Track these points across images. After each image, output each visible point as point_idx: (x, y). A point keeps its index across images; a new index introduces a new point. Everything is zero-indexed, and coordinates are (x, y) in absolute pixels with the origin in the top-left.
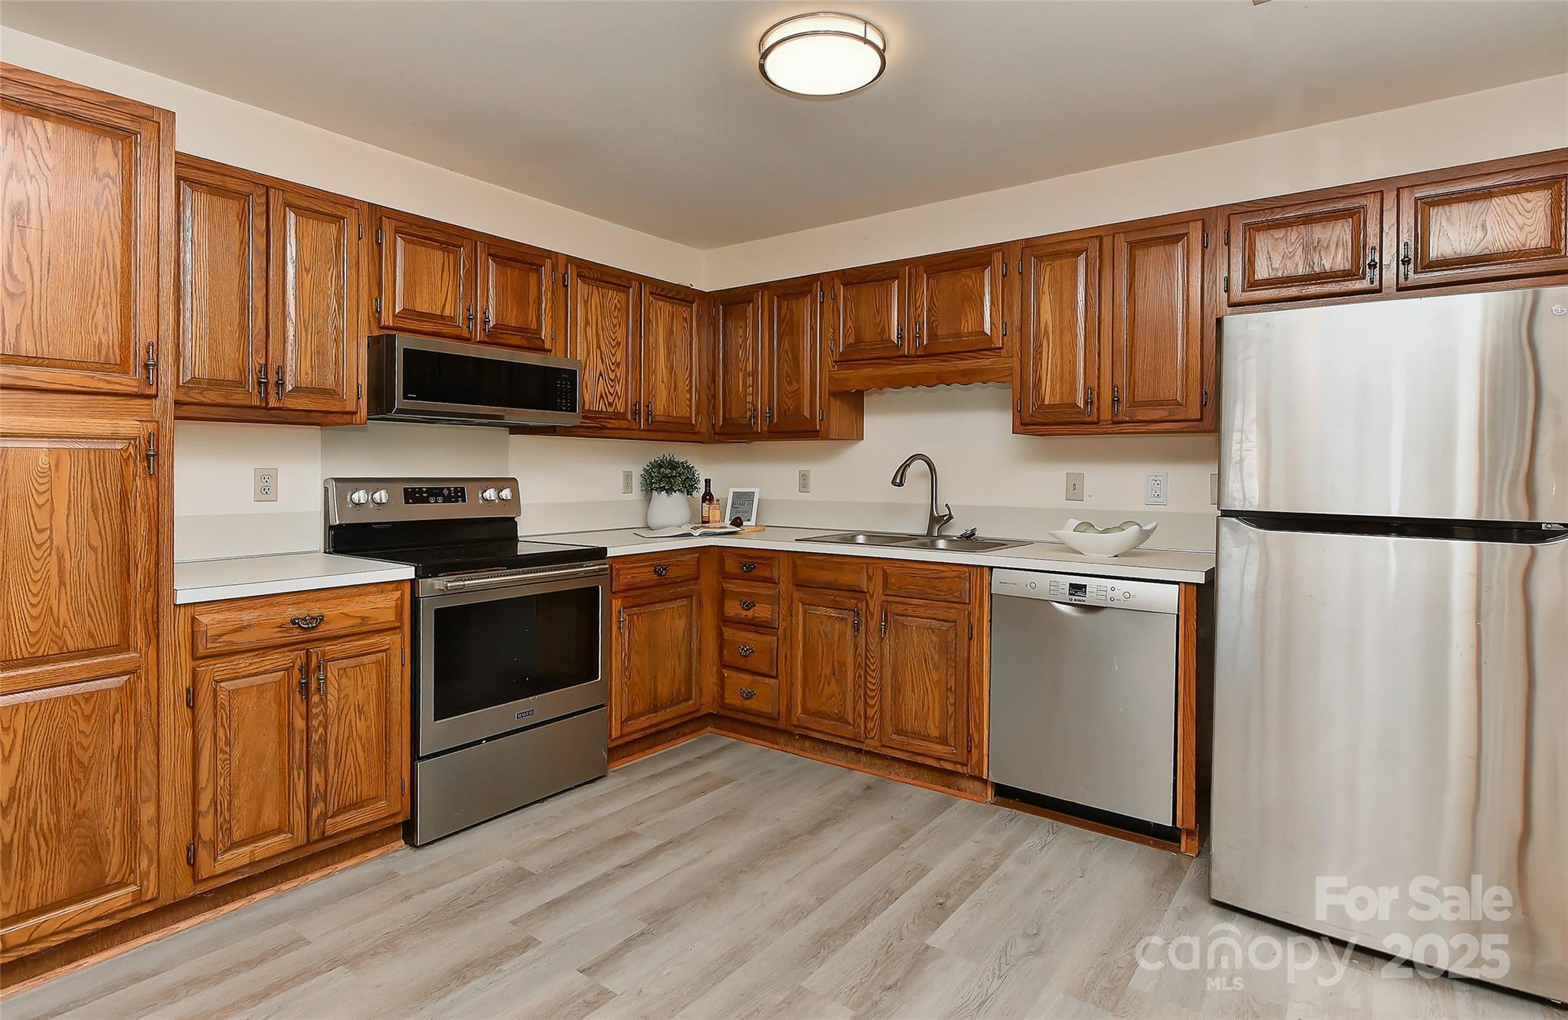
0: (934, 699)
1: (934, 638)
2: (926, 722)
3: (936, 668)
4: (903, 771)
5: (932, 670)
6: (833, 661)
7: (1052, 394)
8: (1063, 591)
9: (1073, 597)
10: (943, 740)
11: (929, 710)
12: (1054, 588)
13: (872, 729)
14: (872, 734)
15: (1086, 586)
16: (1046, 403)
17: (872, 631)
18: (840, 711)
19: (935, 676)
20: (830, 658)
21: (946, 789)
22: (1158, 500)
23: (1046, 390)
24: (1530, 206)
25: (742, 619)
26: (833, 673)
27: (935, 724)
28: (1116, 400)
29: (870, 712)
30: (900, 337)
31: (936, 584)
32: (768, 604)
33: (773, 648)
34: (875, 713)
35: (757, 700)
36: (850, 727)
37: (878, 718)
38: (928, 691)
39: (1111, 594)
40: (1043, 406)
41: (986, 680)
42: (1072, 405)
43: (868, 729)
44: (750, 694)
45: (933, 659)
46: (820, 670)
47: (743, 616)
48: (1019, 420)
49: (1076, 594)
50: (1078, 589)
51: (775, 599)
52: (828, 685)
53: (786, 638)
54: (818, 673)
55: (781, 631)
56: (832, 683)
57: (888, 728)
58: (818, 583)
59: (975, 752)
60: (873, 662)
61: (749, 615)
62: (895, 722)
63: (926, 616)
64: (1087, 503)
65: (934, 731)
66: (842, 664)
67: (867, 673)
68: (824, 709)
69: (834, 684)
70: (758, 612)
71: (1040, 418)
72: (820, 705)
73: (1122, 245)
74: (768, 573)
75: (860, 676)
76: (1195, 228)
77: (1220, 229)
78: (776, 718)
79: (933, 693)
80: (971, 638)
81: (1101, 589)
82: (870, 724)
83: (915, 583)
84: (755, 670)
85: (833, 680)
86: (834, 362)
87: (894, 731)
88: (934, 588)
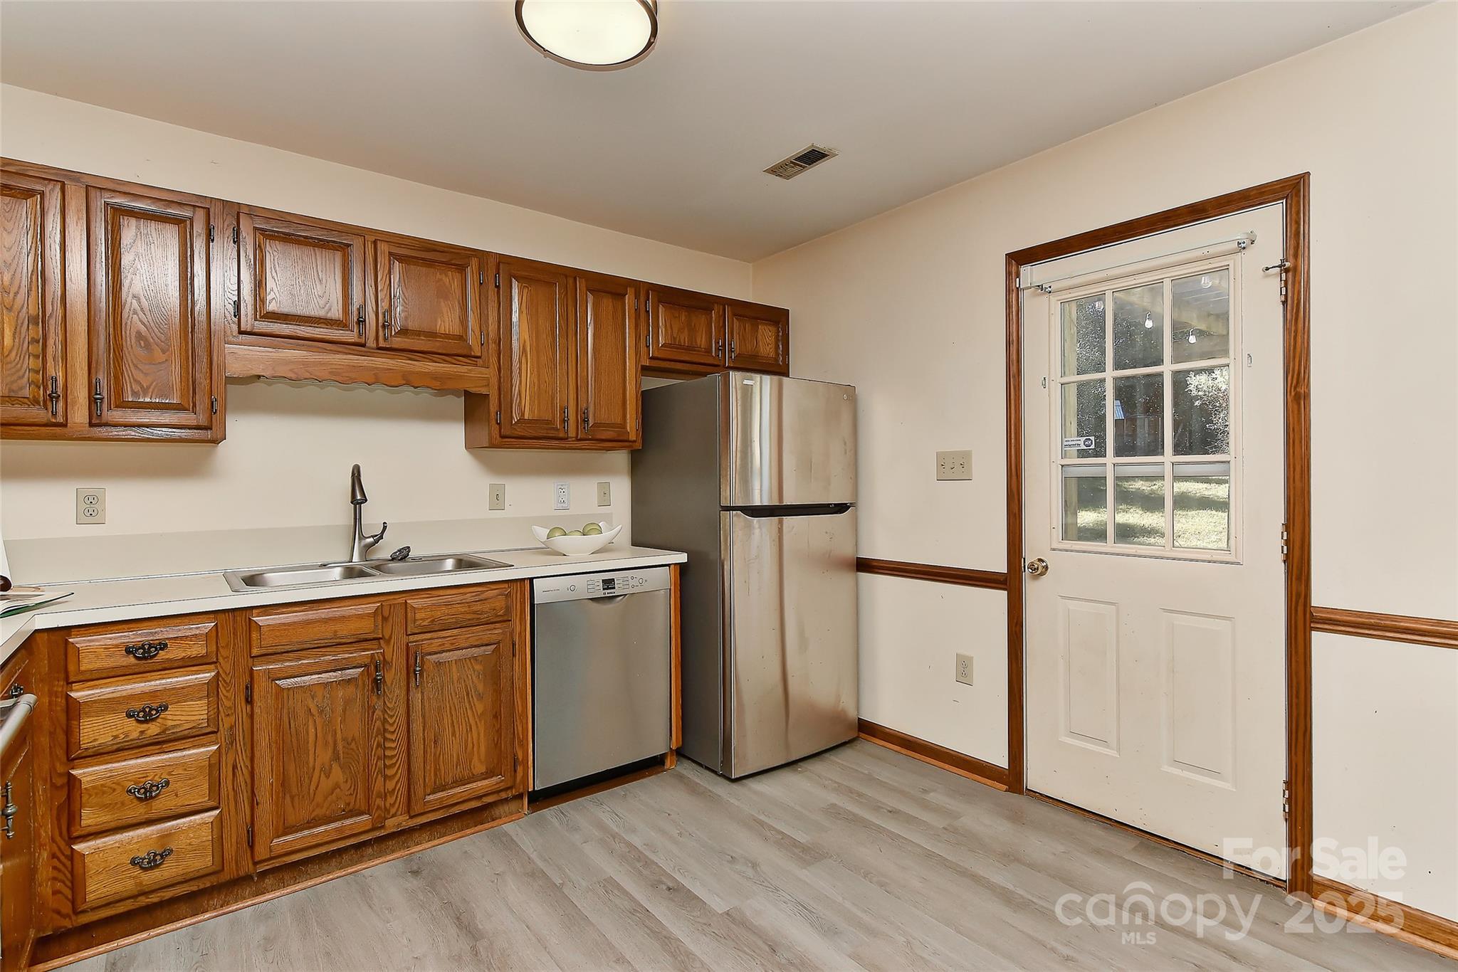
0: (479, 734)
1: (478, 667)
2: (470, 762)
3: (480, 697)
4: (425, 835)
5: (476, 704)
6: (335, 740)
7: (531, 410)
8: (598, 588)
9: (607, 591)
10: (489, 774)
11: (473, 748)
13: (392, 805)
14: (393, 811)
15: (614, 579)
16: (526, 417)
17: (389, 685)
18: (346, 803)
19: (480, 708)
20: (330, 738)
21: (480, 827)
22: (564, 505)
23: (525, 405)
24: (770, 334)
25: (131, 740)
26: (336, 757)
27: (480, 760)
28: (585, 421)
29: (390, 785)
30: (361, 321)
31: (478, 607)
32: (200, 699)
33: (214, 766)
34: (397, 783)
35: (177, 860)
36: (365, 817)
37: (402, 788)
38: (471, 728)
39: (631, 582)
40: (520, 421)
41: (529, 691)
42: (548, 422)
43: (388, 805)
44: (158, 857)
45: (476, 690)
46: (311, 759)
47: (135, 735)
48: (497, 432)
49: (608, 588)
50: (608, 584)
51: (213, 688)
52: (328, 777)
53: (232, 741)
54: (308, 768)
55: (223, 732)
56: (333, 770)
57: (420, 791)
58: (302, 643)
59: (520, 769)
60: (391, 721)
61: (153, 729)
62: (430, 780)
63: (466, 645)
64: (509, 512)
65: (480, 768)
66: (350, 740)
67: (385, 739)
68: (319, 812)
69: (336, 770)
70: (175, 718)
71: (519, 432)
72: (313, 811)
73: (584, 289)
74: (198, 650)
75: (379, 745)
76: (631, 291)
77: (642, 299)
78: (220, 868)
79: (477, 727)
80: (514, 655)
81: (625, 580)
82: (390, 800)
83: (453, 611)
84: (169, 813)
85: (335, 766)
86: (241, 332)
87: (428, 791)
88: (475, 613)
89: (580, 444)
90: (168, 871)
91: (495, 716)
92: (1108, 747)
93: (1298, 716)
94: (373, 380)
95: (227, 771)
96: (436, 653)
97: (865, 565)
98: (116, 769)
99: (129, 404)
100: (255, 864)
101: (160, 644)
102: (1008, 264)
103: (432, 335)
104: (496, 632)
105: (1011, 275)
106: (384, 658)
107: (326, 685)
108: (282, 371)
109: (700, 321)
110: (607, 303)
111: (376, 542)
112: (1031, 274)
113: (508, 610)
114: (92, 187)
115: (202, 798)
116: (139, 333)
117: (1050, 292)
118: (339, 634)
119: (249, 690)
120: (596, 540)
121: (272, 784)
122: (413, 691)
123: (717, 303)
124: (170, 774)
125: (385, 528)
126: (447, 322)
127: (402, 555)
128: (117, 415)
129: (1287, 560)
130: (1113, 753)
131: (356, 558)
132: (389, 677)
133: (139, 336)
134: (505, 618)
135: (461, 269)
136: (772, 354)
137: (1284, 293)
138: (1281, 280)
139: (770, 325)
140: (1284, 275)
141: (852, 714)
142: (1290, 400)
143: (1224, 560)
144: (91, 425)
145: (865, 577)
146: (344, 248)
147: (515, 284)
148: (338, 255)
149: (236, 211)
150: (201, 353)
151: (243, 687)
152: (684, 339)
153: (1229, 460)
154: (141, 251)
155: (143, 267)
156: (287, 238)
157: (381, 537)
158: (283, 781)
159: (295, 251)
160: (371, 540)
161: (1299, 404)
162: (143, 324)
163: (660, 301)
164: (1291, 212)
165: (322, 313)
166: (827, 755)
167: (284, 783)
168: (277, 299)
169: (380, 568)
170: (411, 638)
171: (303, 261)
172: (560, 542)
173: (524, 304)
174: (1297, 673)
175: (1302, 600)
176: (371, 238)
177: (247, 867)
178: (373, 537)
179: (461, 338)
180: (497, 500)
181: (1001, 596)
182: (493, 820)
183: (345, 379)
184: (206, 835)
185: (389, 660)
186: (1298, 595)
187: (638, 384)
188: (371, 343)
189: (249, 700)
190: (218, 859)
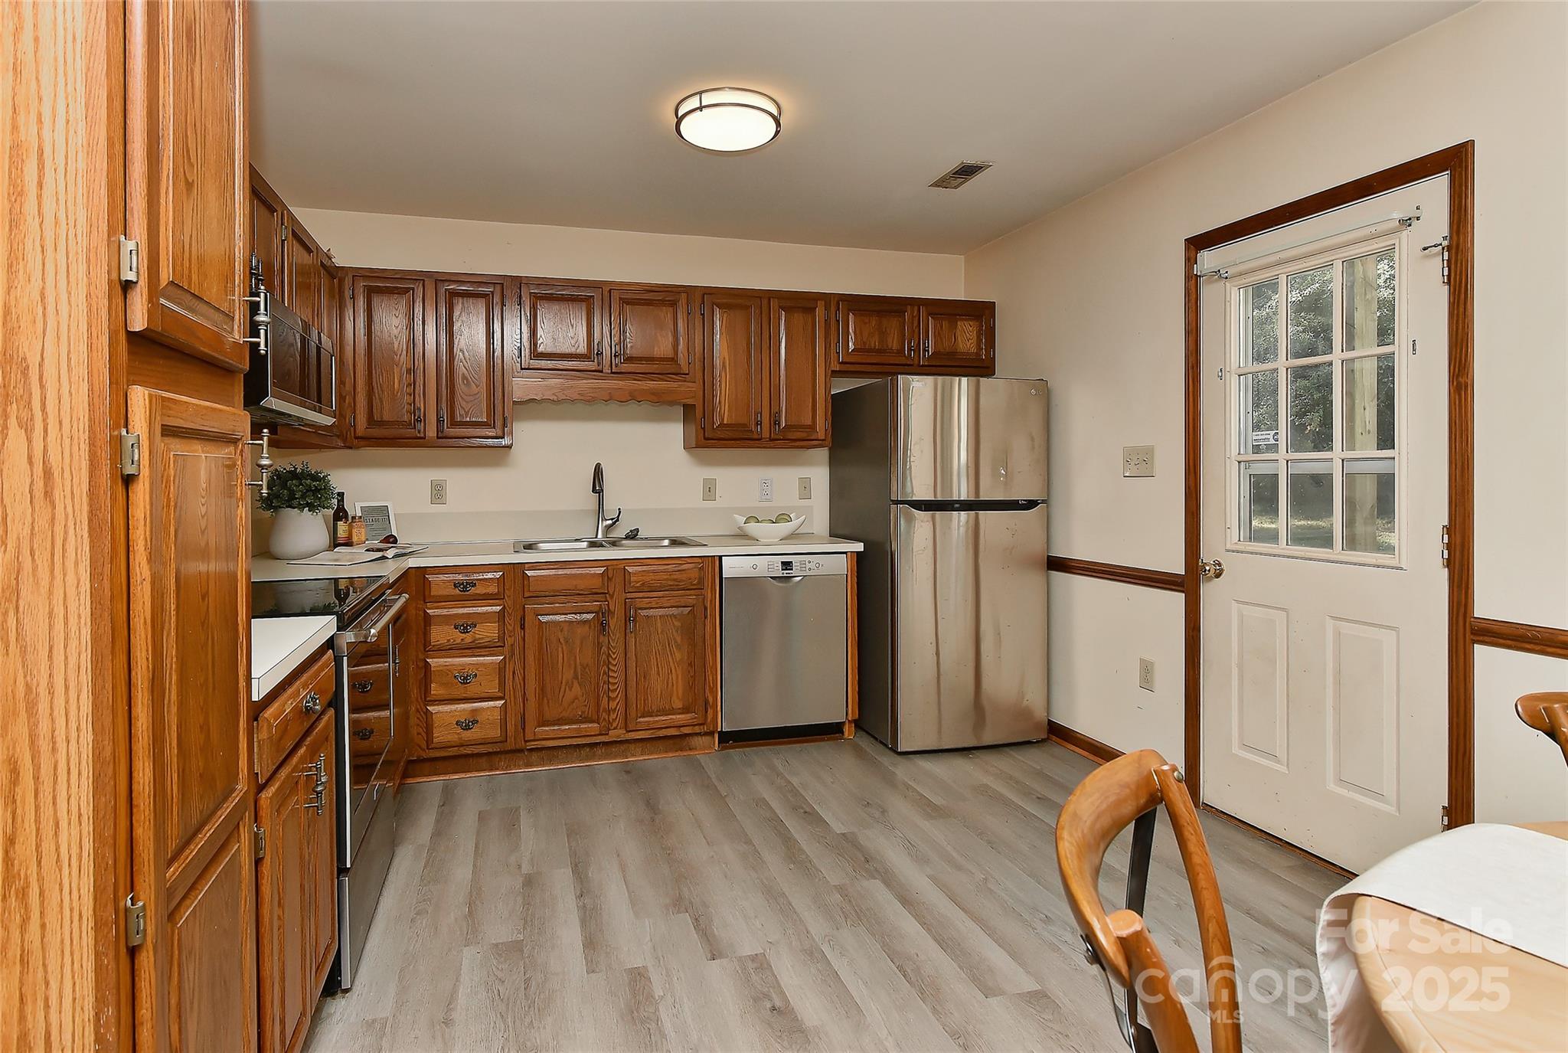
0: (677, 677)
1: (677, 624)
2: (671, 699)
3: (678, 647)
5: (675, 652)
6: (576, 664)
7: (730, 416)
8: (777, 568)
9: (785, 572)
10: (686, 710)
11: (673, 687)
12: (771, 567)
13: (614, 720)
14: (615, 725)
15: (792, 562)
16: (725, 422)
17: (612, 629)
18: (583, 712)
19: (678, 656)
20: (572, 662)
22: (767, 497)
23: (725, 412)
24: (971, 329)
25: (457, 644)
26: (576, 677)
27: (678, 698)
28: (777, 422)
29: (613, 705)
30: (600, 354)
31: (677, 576)
32: (495, 622)
33: (501, 668)
34: (617, 704)
35: (481, 728)
36: (596, 725)
37: (621, 707)
38: (671, 671)
39: (808, 566)
40: (722, 425)
41: (718, 650)
42: (744, 425)
43: (611, 721)
44: (470, 724)
45: (676, 642)
46: (560, 677)
47: (458, 641)
48: (702, 435)
49: (786, 569)
50: (787, 565)
51: (501, 615)
52: (571, 690)
53: (513, 654)
54: (558, 681)
55: (507, 648)
56: (574, 687)
57: (633, 714)
58: (554, 591)
59: (710, 711)
60: (614, 657)
61: (468, 638)
62: (641, 706)
63: (669, 605)
64: (719, 503)
65: (678, 704)
66: (585, 665)
67: (609, 669)
68: (565, 714)
69: (576, 687)
70: (481, 633)
71: (720, 434)
72: (561, 712)
73: (777, 307)
74: (493, 589)
75: (605, 673)
76: (821, 304)
77: (833, 309)
78: (504, 739)
79: (676, 671)
80: (706, 617)
81: (803, 563)
82: (613, 716)
83: (657, 578)
84: (476, 696)
85: (576, 683)
86: (522, 369)
87: (639, 715)
88: (675, 580)
89: (772, 444)
90: (474, 734)
91: (690, 664)
92: (1279, 762)
93: (1458, 735)
94: (608, 398)
95: (509, 675)
96: (645, 609)
97: (1058, 564)
98: (449, 662)
99: (458, 423)
100: (526, 741)
101: (472, 583)
102: (1187, 249)
103: (650, 360)
104: (691, 599)
105: (1190, 261)
106: (609, 607)
107: (571, 622)
108: (548, 395)
109: (892, 325)
110: (798, 318)
111: (614, 523)
112: (1208, 259)
113: (701, 580)
114: (439, 279)
115: (495, 690)
116: (463, 374)
117: (1227, 278)
118: (578, 587)
119: (523, 618)
120: (785, 528)
121: (536, 688)
122: (629, 635)
123: (910, 305)
124: (477, 670)
125: (620, 512)
126: (663, 347)
127: (633, 535)
128: (453, 431)
129: (1449, 564)
130: (1283, 769)
131: (600, 535)
132: (612, 622)
133: (464, 377)
134: (699, 587)
135: (673, 304)
136: (974, 350)
137: (1446, 273)
138: (1443, 260)
139: (971, 320)
140: (1446, 254)
141: (1040, 714)
142: (1452, 391)
143: (1387, 564)
144: (438, 438)
145: (1058, 576)
146: (588, 300)
147: (717, 311)
148: (584, 306)
149: (518, 282)
150: (498, 385)
151: (519, 618)
152: (875, 342)
153: (1393, 456)
154: (464, 319)
155: (466, 332)
156: (550, 298)
157: (618, 520)
158: (543, 686)
159: (556, 307)
160: (610, 522)
161: (1460, 395)
162: (465, 368)
163: (849, 310)
164: (1454, 184)
165: (573, 350)
166: (1007, 749)
167: (543, 689)
168: (545, 344)
169: (614, 544)
170: (629, 595)
171: (561, 314)
172: (753, 528)
173: (724, 327)
174: (1457, 689)
175: (1462, 610)
176: (606, 289)
177: (521, 744)
178: (612, 519)
179: (673, 360)
180: (709, 490)
181: (1179, 598)
182: (690, 749)
183: (589, 400)
184: (497, 716)
185: (613, 611)
186: (1459, 603)
187: (828, 389)
188: (607, 370)
189: (523, 627)
190: (504, 734)
